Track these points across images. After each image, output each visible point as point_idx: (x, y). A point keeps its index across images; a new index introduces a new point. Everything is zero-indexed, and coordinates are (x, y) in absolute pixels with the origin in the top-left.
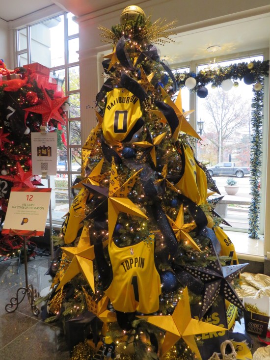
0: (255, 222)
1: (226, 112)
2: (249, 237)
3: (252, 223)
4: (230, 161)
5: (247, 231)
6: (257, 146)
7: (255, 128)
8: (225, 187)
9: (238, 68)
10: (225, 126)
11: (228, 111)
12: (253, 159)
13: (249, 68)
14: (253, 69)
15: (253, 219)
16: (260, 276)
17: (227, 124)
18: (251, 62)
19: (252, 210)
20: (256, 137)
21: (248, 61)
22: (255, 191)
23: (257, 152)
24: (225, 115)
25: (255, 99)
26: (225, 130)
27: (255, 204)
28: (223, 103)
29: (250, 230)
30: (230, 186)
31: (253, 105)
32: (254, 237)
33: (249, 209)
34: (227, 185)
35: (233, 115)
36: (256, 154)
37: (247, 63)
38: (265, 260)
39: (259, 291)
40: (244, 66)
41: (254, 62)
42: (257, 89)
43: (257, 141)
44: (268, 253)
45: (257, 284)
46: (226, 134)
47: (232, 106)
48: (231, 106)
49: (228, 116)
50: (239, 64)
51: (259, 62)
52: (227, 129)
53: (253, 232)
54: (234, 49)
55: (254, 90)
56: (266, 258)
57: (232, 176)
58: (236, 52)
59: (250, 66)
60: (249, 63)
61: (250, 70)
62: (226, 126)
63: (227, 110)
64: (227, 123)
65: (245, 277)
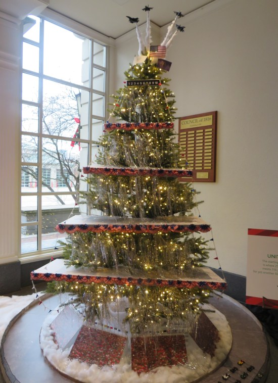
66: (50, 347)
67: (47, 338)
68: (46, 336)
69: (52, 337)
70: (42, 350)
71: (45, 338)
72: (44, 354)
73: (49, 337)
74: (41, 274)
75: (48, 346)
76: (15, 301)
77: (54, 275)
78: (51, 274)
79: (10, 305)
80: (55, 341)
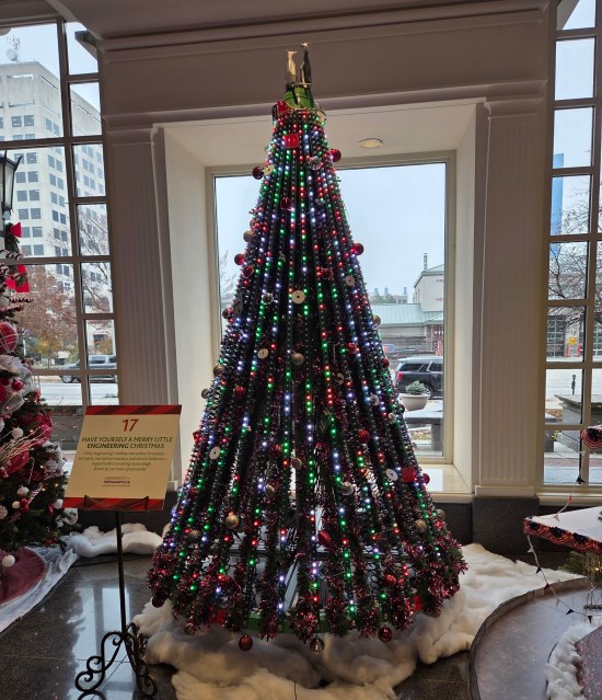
66: (563, 685)
67: (562, 664)
68: (561, 660)
69: (573, 668)
70: (547, 683)
71: (558, 662)
72: (548, 692)
73: (566, 663)
74: (544, 526)
75: (559, 680)
76: (520, 571)
77: (570, 534)
78: (564, 532)
79: (509, 575)
80: (579, 678)
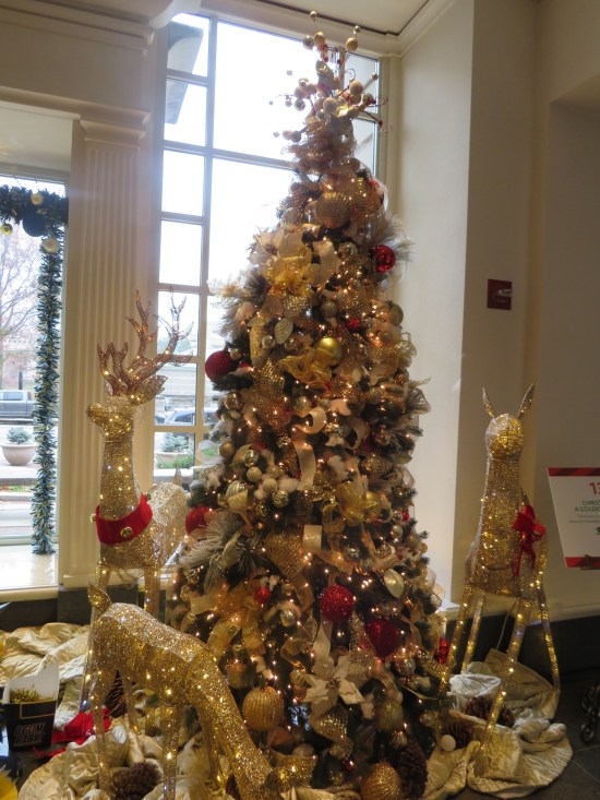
0: (46, 518)
1: (12, 274)
2: (34, 552)
3: (39, 522)
4: (20, 388)
5: (30, 540)
6: (49, 363)
7: (45, 326)
8: (4, 448)
9: (11, 195)
10: (8, 305)
11: (18, 274)
12: (41, 389)
13: (35, 203)
14: (42, 206)
15: (41, 514)
16: (49, 628)
17: (13, 303)
18: (40, 192)
19: (38, 495)
20: (47, 345)
21: (34, 187)
22: (45, 455)
23: (48, 376)
24: (9, 281)
25: (46, 268)
26: (7, 314)
27: (44, 482)
28: (6, 251)
29: (34, 536)
30: (15, 445)
31: (42, 280)
32: (43, 550)
33: (32, 494)
34: (7, 443)
35: (28, 284)
36: (46, 379)
37: (30, 192)
38: (60, 593)
39: (45, 659)
40: (24, 196)
41: (44, 194)
42: (49, 250)
43: (47, 355)
44: (65, 576)
45: (41, 646)
46: (11, 324)
47: (27, 263)
48: (24, 261)
49: (16, 284)
50: (15, 189)
51: (54, 197)
52: (12, 314)
53: (41, 540)
54: (5, 153)
55: (43, 250)
56: (62, 589)
57: (25, 423)
58: (10, 161)
59: (37, 199)
60: (35, 192)
61: (36, 208)
62: (12, 306)
63: (14, 271)
64: (13, 301)
65: (17, 639)
